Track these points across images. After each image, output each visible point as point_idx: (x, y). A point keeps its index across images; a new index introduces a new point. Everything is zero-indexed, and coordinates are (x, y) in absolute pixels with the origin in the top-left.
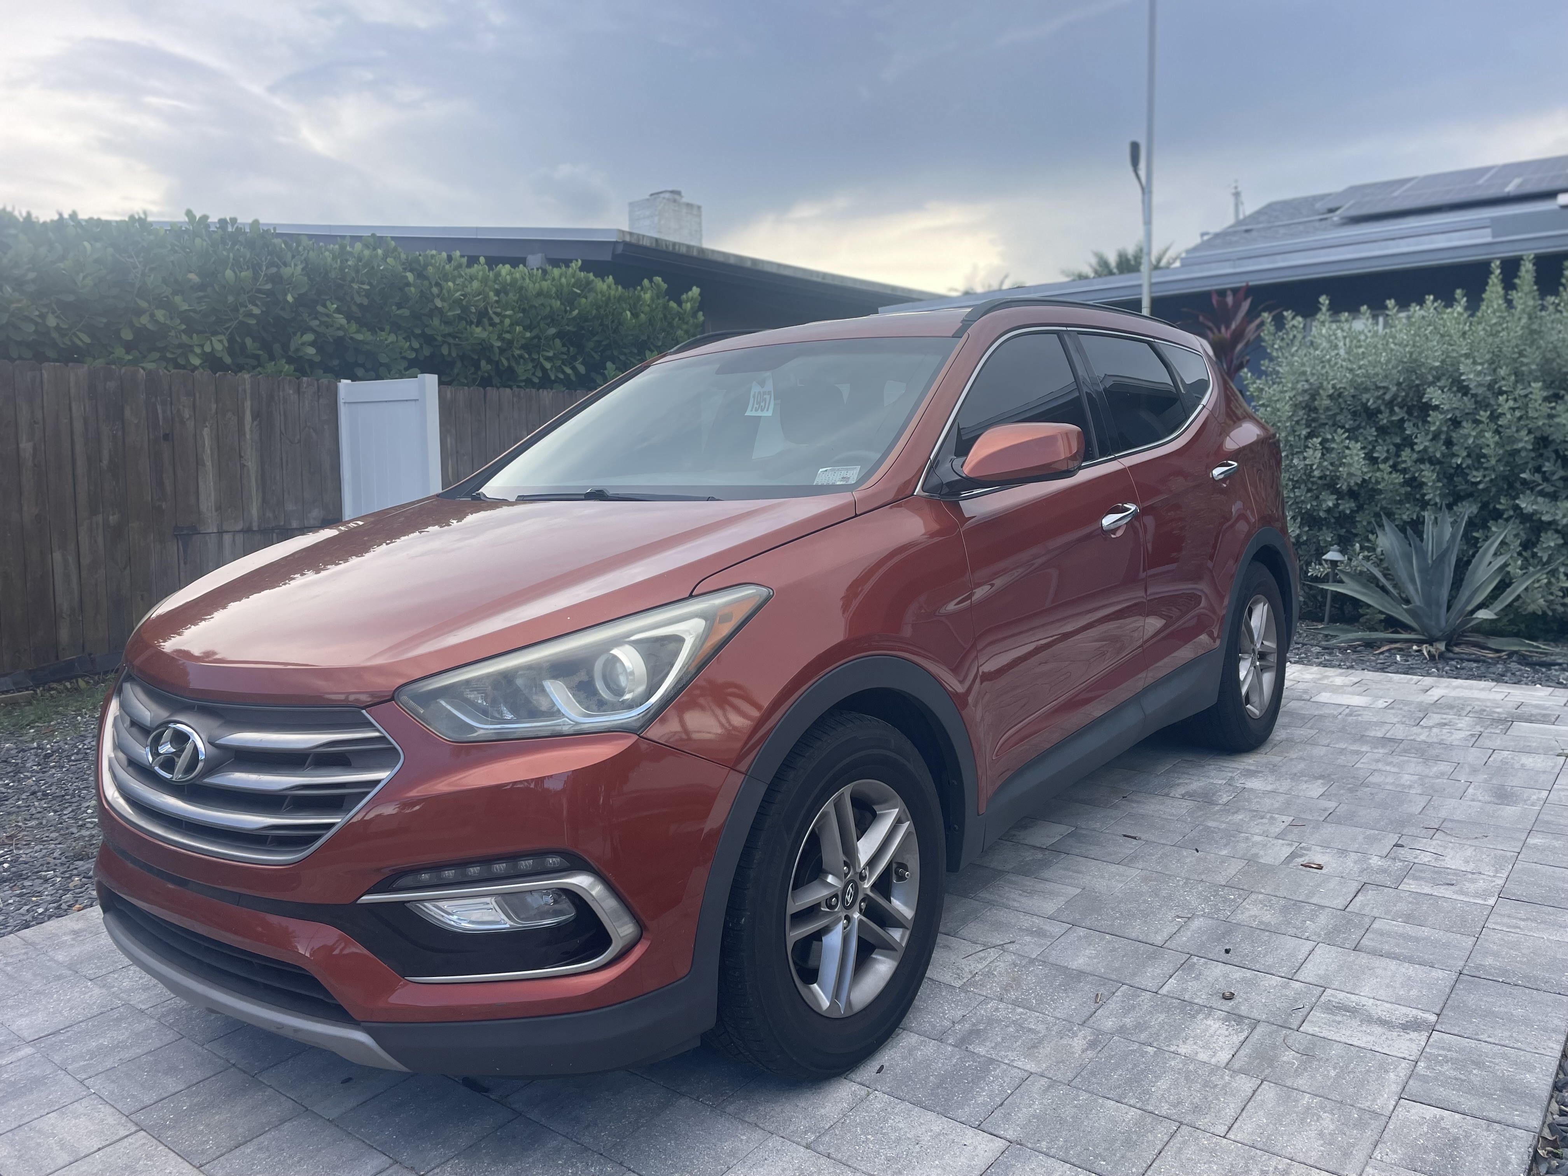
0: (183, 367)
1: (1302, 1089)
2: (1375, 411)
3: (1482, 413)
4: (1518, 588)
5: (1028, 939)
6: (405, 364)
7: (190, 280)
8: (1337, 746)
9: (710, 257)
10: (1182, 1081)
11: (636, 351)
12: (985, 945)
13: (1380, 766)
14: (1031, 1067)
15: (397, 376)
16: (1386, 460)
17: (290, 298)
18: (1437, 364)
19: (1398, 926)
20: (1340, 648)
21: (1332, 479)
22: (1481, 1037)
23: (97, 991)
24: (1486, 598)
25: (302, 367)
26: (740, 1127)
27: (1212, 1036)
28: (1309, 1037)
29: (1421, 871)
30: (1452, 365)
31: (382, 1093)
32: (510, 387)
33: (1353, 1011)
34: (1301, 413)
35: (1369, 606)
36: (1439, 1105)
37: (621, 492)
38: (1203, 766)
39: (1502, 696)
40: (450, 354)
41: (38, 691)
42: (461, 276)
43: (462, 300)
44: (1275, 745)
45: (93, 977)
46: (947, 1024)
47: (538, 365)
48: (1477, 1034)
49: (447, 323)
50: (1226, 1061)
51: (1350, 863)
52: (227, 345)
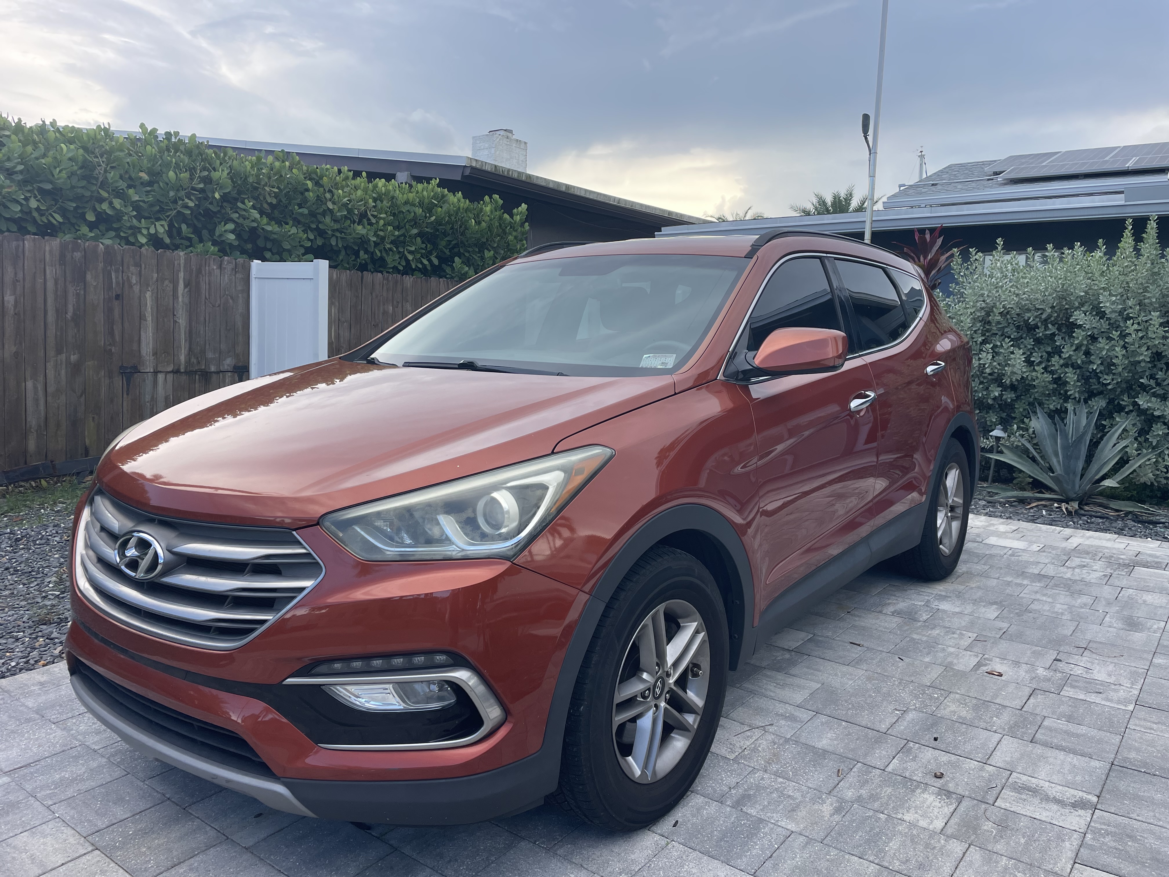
0: (133, 244)
1: (1000, 852)
2: (1033, 326)
3: (1114, 332)
4: (1134, 465)
5: (783, 722)
6: (302, 251)
7: (141, 178)
8: (1005, 579)
9: (535, 181)
10: (908, 842)
11: (477, 250)
12: (750, 726)
13: (1038, 596)
14: (792, 826)
15: (296, 259)
16: (1040, 363)
17: (217, 196)
18: (1083, 294)
19: (1062, 724)
20: (1000, 503)
21: (998, 375)
22: (1131, 816)
23: (59, 733)
24: (1108, 471)
25: (224, 249)
26: (569, 867)
27: (929, 807)
28: (1002, 811)
29: (1076, 681)
30: (1093, 295)
31: (287, 827)
32: (381, 272)
33: (1034, 791)
34: (979, 325)
35: (1021, 471)
36: (1105, 870)
37: (488, 364)
38: (906, 591)
39: (1122, 546)
40: (337, 245)
41: (10, 488)
42: (348, 186)
43: (348, 204)
44: (959, 576)
45: (55, 721)
46: (726, 789)
47: (403, 256)
48: (1129, 813)
49: (336, 221)
50: (941, 827)
51: (1022, 672)
52: (167, 229)
